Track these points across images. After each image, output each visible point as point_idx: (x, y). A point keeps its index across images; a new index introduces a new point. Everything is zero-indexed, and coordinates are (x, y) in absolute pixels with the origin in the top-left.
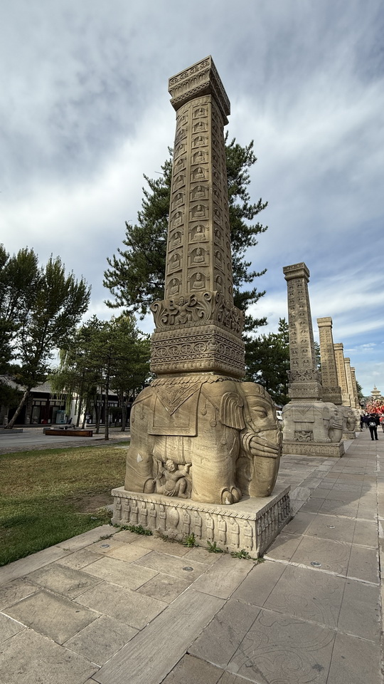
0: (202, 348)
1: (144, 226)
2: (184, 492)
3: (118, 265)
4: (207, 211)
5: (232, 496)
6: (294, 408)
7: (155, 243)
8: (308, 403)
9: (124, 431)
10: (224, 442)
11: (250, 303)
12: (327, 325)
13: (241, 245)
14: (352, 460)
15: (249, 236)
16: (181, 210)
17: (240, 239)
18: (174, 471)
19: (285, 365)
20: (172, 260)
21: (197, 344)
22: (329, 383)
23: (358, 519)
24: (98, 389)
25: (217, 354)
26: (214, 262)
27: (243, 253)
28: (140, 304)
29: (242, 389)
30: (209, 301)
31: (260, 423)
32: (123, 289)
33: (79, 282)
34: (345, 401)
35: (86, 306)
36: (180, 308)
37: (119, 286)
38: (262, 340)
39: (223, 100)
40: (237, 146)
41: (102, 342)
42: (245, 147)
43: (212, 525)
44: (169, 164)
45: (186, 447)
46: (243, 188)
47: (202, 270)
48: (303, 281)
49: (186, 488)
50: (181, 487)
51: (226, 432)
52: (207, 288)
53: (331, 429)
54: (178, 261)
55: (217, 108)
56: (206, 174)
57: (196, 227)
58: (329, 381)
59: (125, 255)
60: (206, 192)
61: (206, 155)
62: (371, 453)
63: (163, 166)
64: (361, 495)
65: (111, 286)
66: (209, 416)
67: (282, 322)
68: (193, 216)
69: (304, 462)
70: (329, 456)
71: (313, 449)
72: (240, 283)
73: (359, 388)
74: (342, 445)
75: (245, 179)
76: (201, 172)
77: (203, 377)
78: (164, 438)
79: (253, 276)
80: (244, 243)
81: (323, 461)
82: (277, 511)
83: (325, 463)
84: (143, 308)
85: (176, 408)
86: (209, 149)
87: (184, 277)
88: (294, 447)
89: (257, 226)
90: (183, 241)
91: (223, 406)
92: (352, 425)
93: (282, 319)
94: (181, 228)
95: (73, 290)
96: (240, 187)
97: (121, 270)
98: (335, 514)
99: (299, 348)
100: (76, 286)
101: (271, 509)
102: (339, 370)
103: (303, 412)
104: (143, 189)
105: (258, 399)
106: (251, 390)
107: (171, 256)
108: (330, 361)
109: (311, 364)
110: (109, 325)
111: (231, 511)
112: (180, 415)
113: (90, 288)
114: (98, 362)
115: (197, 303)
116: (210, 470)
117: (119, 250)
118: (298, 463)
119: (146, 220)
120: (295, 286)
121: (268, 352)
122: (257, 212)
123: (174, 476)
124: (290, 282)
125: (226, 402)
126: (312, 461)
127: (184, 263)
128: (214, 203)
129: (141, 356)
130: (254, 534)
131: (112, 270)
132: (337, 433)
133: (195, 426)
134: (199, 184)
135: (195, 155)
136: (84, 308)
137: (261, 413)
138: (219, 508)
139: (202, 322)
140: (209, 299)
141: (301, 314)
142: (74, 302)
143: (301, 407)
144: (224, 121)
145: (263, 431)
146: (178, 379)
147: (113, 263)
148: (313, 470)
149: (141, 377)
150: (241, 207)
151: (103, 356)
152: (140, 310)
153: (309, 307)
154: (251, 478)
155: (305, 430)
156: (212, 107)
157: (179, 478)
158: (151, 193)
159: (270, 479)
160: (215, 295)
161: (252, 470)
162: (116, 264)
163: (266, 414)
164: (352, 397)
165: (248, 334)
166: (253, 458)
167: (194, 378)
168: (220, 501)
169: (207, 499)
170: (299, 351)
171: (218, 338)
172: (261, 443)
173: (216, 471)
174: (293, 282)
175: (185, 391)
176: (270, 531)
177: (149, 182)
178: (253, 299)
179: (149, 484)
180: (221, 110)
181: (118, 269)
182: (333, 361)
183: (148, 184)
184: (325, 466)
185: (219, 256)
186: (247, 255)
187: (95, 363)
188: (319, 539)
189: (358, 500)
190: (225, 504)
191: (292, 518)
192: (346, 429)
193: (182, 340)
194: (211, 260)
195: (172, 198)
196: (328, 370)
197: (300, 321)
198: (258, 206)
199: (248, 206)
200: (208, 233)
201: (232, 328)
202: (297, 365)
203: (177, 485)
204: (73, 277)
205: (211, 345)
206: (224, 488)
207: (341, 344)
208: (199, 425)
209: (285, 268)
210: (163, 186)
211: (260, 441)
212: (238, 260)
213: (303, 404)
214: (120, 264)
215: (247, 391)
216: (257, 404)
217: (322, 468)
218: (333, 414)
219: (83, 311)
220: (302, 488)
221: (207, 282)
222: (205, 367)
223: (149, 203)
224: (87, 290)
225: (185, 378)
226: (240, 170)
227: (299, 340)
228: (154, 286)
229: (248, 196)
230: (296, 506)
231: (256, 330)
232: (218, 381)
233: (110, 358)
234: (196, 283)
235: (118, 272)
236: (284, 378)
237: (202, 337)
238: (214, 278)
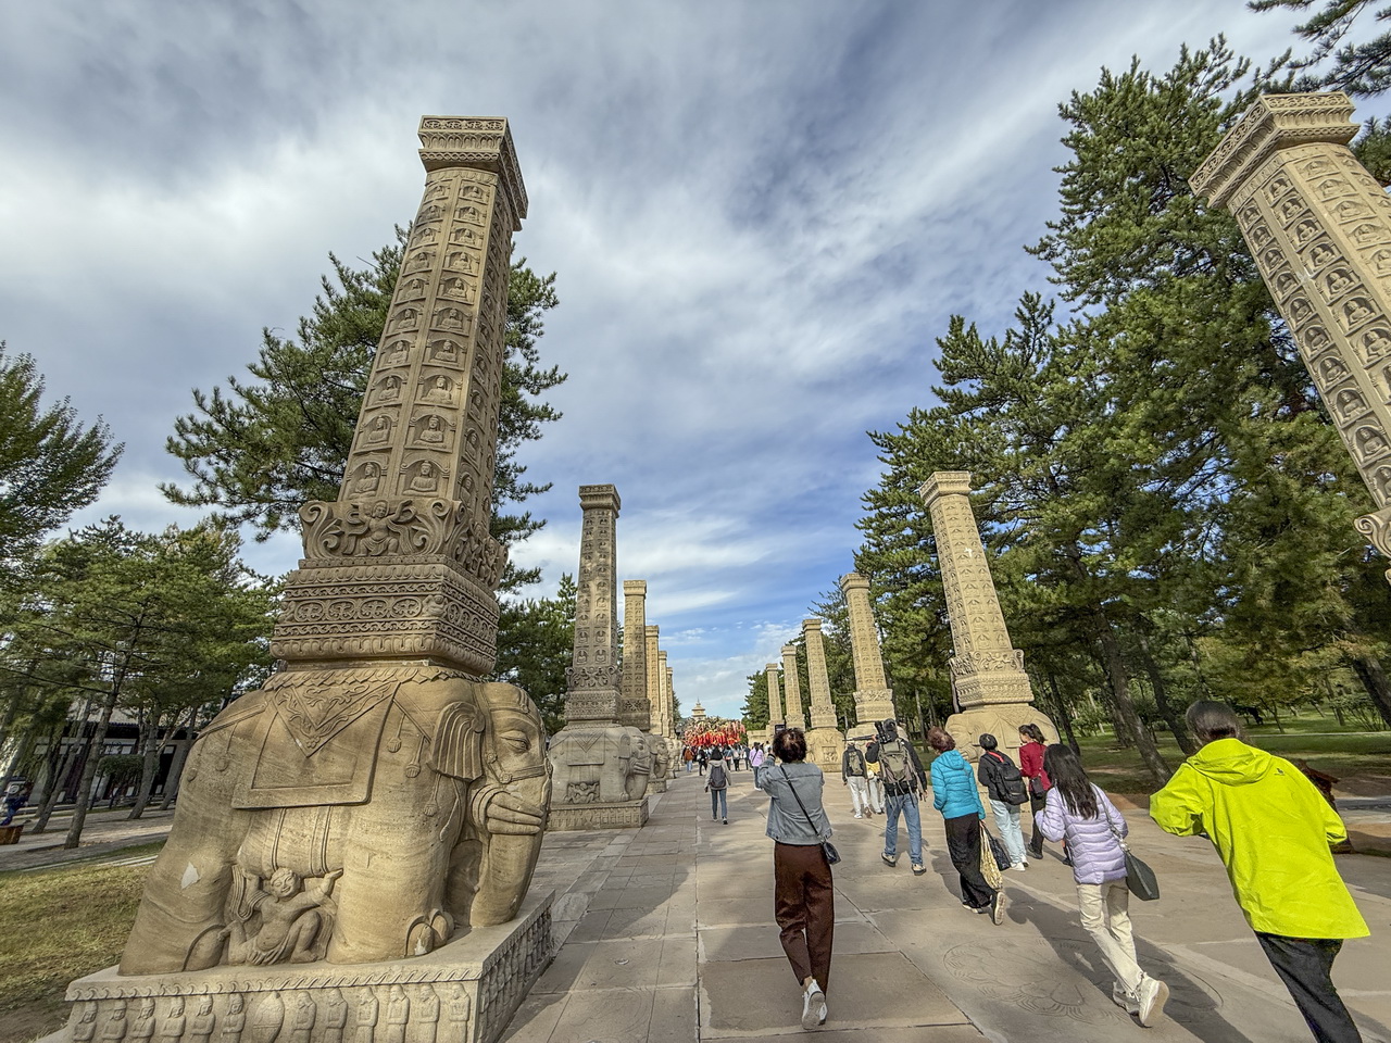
0: (412, 610)
1: (311, 348)
2: (311, 945)
3: (222, 411)
4: (462, 356)
5: (434, 933)
6: (571, 739)
7: (331, 388)
8: (597, 729)
9: (138, 817)
10: (431, 811)
11: (515, 539)
12: (638, 593)
13: (512, 433)
14: (660, 830)
15: (529, 422)
16: (409, 338)
17: (513, 422)
18: (291, 896)
19: (562, 659)
20: (373, 425)
21: (400, 599)
22: (633, 694)
23: (667, 937)
24: (75, 705)
25: (442, 624)
26: (463, 448)
27: (512, 449)
28: (265, 506)
29: (485, 696)
30: (443, 518)
31: (514, 763)
32: (222, 465)
33: (86, 431)
34: (655, 726)
35: (94, 490)
36: (373, 522)
37: (213, 459)
38: (528, 610)
39: (517, 192)
40: (528, 271)
41: (122, 583)
42: (541, 278)
43: (372, 1017)
44: (391, 255)
45: (335, 831)
46: (530, 341)
47: (435, 458)
48: (610, 514)
49: (317, 934)
50: (304, 935)
51: (441, 787)
52: (440, 492)
53: (630, 776)
54: (386, 431)
55: (506, 200)
56: (470, 293)
57: (435, 378)
58: (633, 689)
59: (248, 395)
60: (466, 323)
61: (474, 263)
62: (688, 814)
63: (379, 253)
64: (672, 889)
65: (190, 454)
66: (406, 756)
67: (567, 580)
68: (433, 356)
69: (580, 844)
70: (624, 827)
71: (597, 816)
72: (501, 500)
73: (676, 705)
74: (646, 803)
75: (534, 327)
76: (462, 287)
77: (405, 670)
78: (277, 816)
79: (527, 491)
80: (518, 432)
81: (612, 837)
82: (525, 949)
83: (617, 840)
84: (270, 515)
85: (324, 740)
86: (483, 255)
87: (395, 464)
88: (563, 815)
89: (545, 408)
90: (405, 395)
91: (440, 731)
92: (663, 767)
93: (568, 575)
94: (403, 371)
95: (58, 444)
96: (523, 336)
97: (229, 426)
98: (630, 935)
99: (592, 628)
100: (73, 439)
101: (514, 947)
102: (650, 671)
103: (587, 746)
104: (324, 279)
105: (515, 717)
106: (502, 697)
107: (370, 417)
108: (638, 654)
109: (609, 658)
110: (157, 545)
111: (425, 968)
112: (332, 756)
113: (119, 450)
114: (99, 635)
115: (414, 518)
116: (390, 879)
117: (232, 381)
118: (569, 846)
119: (317, 338)
120: (597, 520)
121: (536, 632)
122: (548, 385)
123: (288, 909)
124: (588, 513)
125: (449, 722)
126: (593, 839)
127: (399, 436)
128: (478, 345)
129: (238, 626)
130: (473, 1013)
131: (203, 418)
132: (640, 780)
133: (366, 780)
134: (455, 306)
135: (453, 255)
136: (85, 494)
137: (518, 744)
138: (396, 970)
139: (421, 556)
140: (441, 514)
141: (601, 569)
142: (54, 477)
143: (584, 736)
144: (514, 224)
145: (517, 779)
146: (341, 674)
147: (209, 404)
148: (594, 858)
149: (224, 677)
150: (522, 370)
151: (118, 619)
152: (262, 519)
153: (614, 559)
154: (480, 884)
155: (587, 779)
156: (498, 193)
157: (302, 912)
158: (342, 292)
159: (520, 880)
160: (456, 508)
161: (484, 868)
162: (218, 409)
163: (527, 745)
164: (665, 717)
165: (504, 597)
166: (490, 838)
167: (383, 672)
168: (404, 951)
169: (371, 951)
170: (591, 633)
171: (450, 591)
172: (511, 805)
173: (404, 878)
174: (595, 514)
175: (355, 699)
176: (507, 997)
177: (341, 271)
178: (522, 532)
179: (207, 945)
180: (512, 205)
181: (219, 421)
182: (641, 654)
183: (337, 273)
184: (615, 847)
185: (473, 439)
186: (520, 452)
187: (85, 635)
188: (600, 991)
189: (667, 902)
190: (414, 956)
191: (551, 961)
192: (652, 775)
193: (368, 588)
194: (458, 443)
195: (392, 313)
196: (633, 671)
197: (598, 580)
198: (551, 377)
199: (534, 372)
200: (460, 393)
201: (479, 576)
202: (587, 659)
203: (293, 931)
204: (67, 415)
205: (433, 604)
206: (415, 918)
207: (656, 627)
208: (379, 776)
209: (583, 489)
210: (371, 288)
211: (510, 801)
212: (504, 457)
213: (587, 731)
214: (228, 410)
215: (494, 700)
216: (513, 725)
217: (611, 850)
218: (634, 746)
219: (78, 502)
220: (574, 895)
221: (442, 481)
222: (412, 649)
223: (332, 309)
224: (106, 454)
225: (360, 671)
226: (527, 310)
227: (593, 614)
228: (310, 474)
229: (535, 356)
230: (560, 933)
231: (518, 589)
232: (437, 678)
233: (139, 626)
234: (419, 479)
235: (216, 426)
236: (559, 683)
237: (415, 587)
238: (458, 476)
